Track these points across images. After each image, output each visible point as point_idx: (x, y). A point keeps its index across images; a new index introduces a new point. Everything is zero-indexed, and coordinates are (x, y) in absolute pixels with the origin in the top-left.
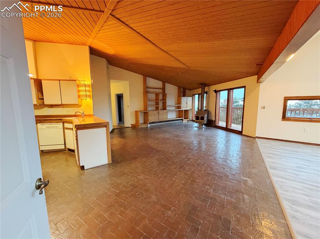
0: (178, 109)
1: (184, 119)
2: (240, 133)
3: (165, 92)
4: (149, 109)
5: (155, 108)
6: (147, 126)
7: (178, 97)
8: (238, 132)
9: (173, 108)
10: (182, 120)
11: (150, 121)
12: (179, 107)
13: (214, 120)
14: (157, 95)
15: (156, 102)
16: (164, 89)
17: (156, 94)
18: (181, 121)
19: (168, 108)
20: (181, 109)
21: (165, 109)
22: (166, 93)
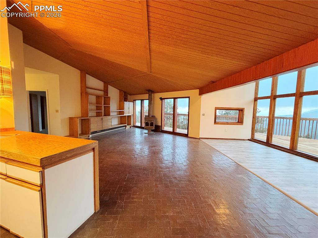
0: (120, 115)
1: (128, 125)
2: (186, 136)
3: (107, 95)
4: (90, 114)
5: (95, 114)
6: (88, 137)
7: (119, 101)
8: (184, 135)
9: (116, 114)
10: (126, 126)
11: (92, 131)
12: (122, 113)
13: (161, 125)
14: (98, 97)
15: (96, 106)
16: (106, 91)
17: (96, 96)
18: (125, 128)
19: (111, 114)
20: (125, 115)
21: (109, 115)
22: (109, 96)
